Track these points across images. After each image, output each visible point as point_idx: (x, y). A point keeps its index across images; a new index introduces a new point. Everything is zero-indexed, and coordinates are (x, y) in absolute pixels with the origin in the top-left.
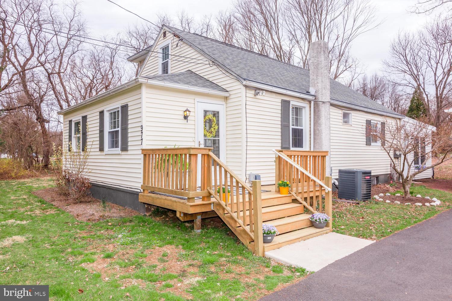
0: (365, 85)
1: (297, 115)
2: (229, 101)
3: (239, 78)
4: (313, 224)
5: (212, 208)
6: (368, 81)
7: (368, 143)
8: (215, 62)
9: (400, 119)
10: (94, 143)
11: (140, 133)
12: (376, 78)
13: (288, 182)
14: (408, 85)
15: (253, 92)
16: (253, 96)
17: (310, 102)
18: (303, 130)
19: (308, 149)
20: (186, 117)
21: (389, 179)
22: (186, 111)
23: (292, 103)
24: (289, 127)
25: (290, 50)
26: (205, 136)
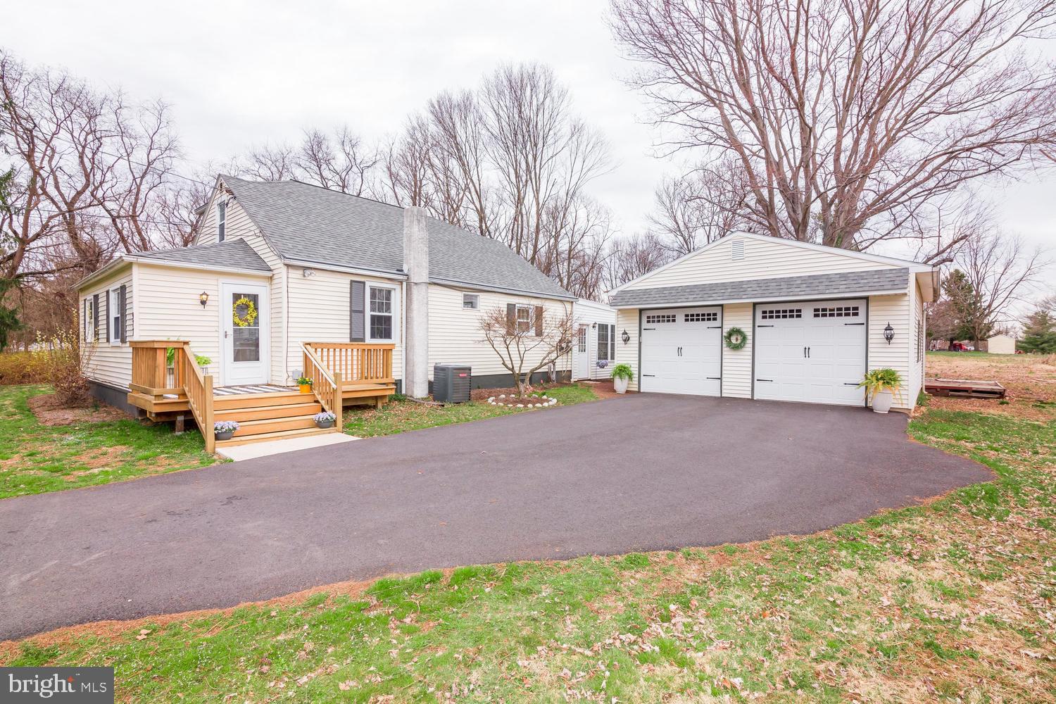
1: (381, 299)
2: (274, 282)
8: (261, 232)
9: (572, 303)
11: (132, 322)
15: (300, 272)
16: (301, 277)
17: (402, 283)
18: (393, 318)
20: (203, 303)
22: (204, 294)
23: (369, 284)
24: (364, 313)
26: (235, 324)
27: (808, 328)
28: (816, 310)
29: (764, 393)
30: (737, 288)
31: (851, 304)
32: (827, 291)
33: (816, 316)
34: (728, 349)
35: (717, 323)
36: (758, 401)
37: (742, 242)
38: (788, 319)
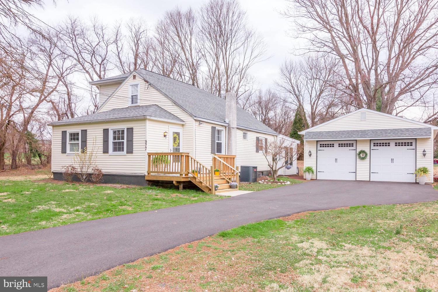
0: (260, 98)
1: (219, 135)
2: (184, 127)
3: (191, 115)
4: (231, 187)
5: (189, 179)
6: (263, 94)
7: (257, 151)
8: (175, 103)
9: (277, 136)
10: (100, 148)
11: (145, 144)
12: (270, 92)
13: (219, 170)
14: (292, 102)
15: (198, 123)
16: (198, 125)
17: (226, 127)
18: (222, 143)
19: (224, 154)
20: (165, 136)
21: (269, 173)
22: (166, 132)
23: (217, 128)
24: (215, 141)
25: (197, 62)
26: (173, 146)
27: (393, 150)
28: (396, 143)
29: (374, 178)
30: (364, 133)
31: (410, 141)
32: (402, 136)
33: (396, 145)
34: (359, 159)
35: (354, 148)
36: (372, 181)
37: (365, 113)
38: (384, 147)
